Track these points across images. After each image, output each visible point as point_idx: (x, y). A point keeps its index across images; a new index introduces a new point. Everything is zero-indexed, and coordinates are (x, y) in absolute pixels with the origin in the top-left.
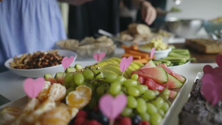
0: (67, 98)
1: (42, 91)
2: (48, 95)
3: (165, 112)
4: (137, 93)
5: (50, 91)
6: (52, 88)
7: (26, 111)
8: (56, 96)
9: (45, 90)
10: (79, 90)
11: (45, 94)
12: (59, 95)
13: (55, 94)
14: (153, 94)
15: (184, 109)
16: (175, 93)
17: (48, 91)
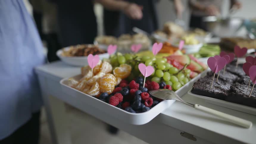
0: (114, 71)
1: (97, 66)
2: (101, 69)
3: (185, 83)
4: (164, 67)
5: (102, 66)
6: (103, 64)
7: (86, 78)
8: (106, 70)
9: (98, 65)
10: (122, 67)
11: (98, 68)
12: (108, 69)
13: (105, 68)
14: (176, 70)
15: (199, 80)
16: (196, 74)
17: (101, 66)
